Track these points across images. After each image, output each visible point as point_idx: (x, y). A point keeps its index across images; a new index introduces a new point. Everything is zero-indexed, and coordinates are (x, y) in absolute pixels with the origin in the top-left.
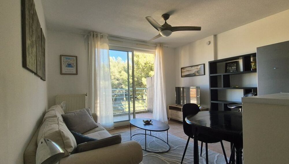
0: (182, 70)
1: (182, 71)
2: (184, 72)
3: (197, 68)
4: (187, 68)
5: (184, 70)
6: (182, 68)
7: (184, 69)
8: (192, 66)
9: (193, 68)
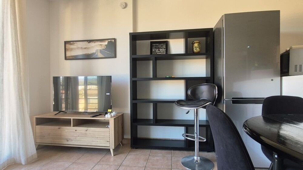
0: (67, 45)
1: (67, 47)
2: (72, 50)
3: (101, 45)
4: (78, 43)
5: (72, 47)
6: (66, 43)
7: (71, 44)
8: (90, 41)
9: (92, 44)
